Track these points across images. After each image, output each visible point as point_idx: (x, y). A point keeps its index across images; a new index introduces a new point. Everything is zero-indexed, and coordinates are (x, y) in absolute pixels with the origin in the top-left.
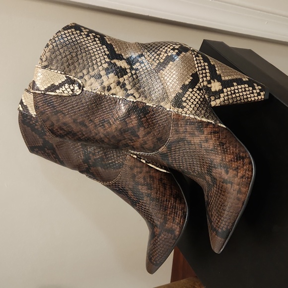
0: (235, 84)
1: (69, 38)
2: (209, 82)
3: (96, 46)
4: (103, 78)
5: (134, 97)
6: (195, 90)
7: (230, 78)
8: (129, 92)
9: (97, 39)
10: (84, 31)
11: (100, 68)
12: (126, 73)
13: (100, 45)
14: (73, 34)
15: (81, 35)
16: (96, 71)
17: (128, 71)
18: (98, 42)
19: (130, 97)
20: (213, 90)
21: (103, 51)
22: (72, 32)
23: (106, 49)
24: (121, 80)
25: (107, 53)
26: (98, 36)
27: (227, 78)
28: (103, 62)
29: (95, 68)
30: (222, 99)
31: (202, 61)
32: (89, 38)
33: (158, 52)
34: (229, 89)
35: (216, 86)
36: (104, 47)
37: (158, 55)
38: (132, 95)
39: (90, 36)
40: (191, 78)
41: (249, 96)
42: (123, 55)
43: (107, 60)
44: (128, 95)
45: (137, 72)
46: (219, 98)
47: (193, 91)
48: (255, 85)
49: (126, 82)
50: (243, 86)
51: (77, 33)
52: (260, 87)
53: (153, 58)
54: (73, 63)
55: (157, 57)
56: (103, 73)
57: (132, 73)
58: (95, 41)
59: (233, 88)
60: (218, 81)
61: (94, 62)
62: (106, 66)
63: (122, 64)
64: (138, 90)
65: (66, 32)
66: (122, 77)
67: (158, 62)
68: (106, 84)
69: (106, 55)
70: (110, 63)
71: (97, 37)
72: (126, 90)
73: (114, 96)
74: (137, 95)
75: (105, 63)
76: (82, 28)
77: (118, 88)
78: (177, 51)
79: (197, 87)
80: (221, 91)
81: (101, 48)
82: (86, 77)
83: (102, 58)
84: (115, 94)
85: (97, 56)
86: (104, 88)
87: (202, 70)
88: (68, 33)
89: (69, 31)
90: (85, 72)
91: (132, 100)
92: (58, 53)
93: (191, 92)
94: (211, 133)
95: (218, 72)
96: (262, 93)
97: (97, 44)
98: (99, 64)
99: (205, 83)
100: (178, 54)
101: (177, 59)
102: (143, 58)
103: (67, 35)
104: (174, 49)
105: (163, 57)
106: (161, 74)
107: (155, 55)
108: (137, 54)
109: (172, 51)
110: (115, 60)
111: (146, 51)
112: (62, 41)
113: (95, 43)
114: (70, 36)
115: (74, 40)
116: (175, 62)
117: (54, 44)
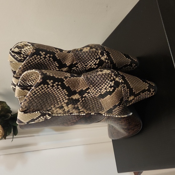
0: (141, 93)
1: (40, 92)
2: (128, 98)
4: (64, 108)
7: (139, 91)
8: (81, 110)
9: (59, 87)
10: (50, 83)
12: (79, 101)
13: (61, 90)
14: (43, 89)
15: (48, 88)
16: (60, 105)
17: (80, 99)
20: (129, 100)
21: (64, 93)
23: (66, 92)
24: (76, 106)
25: (67, 93)
26: (60, 83)
28: (64, 99)
31: (126, 89)
32: (54, 88)
33: (100, 88)
34: (137, 97)
35: (131, 98)
36: (65, 90)
37: (100, 89)
40: (119, 101)
41: (147, 96)
42: (76, 90)
43: (67, 98)
44: (80, 112)
45: (86, 98)
46: (132, 102)
47: (120, 107)
48: (151, 89)
49: (79, 106)
50: (145, 93)
51: (45, 87)
53: (96, 91)
55: (99, 91)
56: (64, 105)
57: (82, 100)
58: (58, 88)
59: (139, 96)
60: (133, 96)
61: (59, 101)
62: (66, 101)
63: (76, 97)
64: (86, 108)
65: (37, 88)
66: (77, 104)
67: (100, 93)
68: (66, 110)
69: (66, 95)
72: (79, 110)
73: (72, 114)
74: (85, 111)
75: (66, 100)
77: (74, 110)
79: (122, 104)
80: (133, 99)
81: (63, 91)
82: (53, 109)
85: (60, 97)
86: (65, 112)
87: (125, 94)
89: (40, 87)
90: (52, 106)
91: (82, 114)
92: (33, 102)
93: (118, 108)
95: (134, 91)
96: (153, 93)
98: (62, 101)
99: (126, 99)
100: (114, 90)
101: (113, 94)
102: (89, 90)
103: (39, 90)
104: (111, 87)
105: (103, 91)
106: (101, 100)
107: (98, 89)
108: (85, 88)
109: (110, 89)
110: (72, 97)
111: (92, 86)
112: (36, 95)
113: (58, 90)
114: (41, 90)
115: (44, 92)
116: (112, 95)
117: (30, 99)
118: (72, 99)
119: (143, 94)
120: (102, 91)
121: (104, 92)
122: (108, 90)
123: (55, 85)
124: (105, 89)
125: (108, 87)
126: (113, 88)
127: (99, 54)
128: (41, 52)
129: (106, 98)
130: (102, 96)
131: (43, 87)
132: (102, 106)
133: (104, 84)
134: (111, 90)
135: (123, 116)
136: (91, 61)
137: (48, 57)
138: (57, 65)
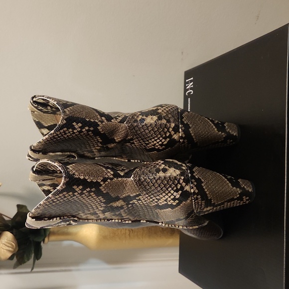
7: (222, 201)
9: (92, 194)
10: (77, 190)
13: (95, 197)
14: (65, 197)
15: (74, 195)
16: (92, 212)
22: (64, 195)
23: (102, 199)
25: (104, 201)
28: (99, 207)
31: (200, 201)
33: (158, 197)
34: (219, 207)
38: (127, 218)
39: (84, 194)
42: (119, 195)
43: (104, 205)
45: (134, 205)
49: (122, 213)
51: (70, 195)
53: (151, 200)
55: (156, 200)
56: (99, 212)
57: (128, 207)
61: (90, 208)
62: (102, 209)
63: (118, 204)
64: (133, 215)
65: (57, 197)
66: (118, 211)
67: (156, 204)
69: (102, 202)
70: (106, 207)
72: (122, 216)
74: (131, 218)
77: (114, 217)
82: (82, 214)
85: (93, 205)
88: (60, 197)
89: (61, 195)
98: (95, 208)
100: (178, 204)
101: (176, 208)
102: (140, 197)
103: (59, 199)
104: (174, 199)
105: (162, 202)
106: (158, 211)
107: (154, 198)
108: (135, 194)
109: (172, 201)
110: (111, 204)
111: (144, 193)
112: (54, 204)
113: (90, 197)
114: (62, 199)
115: (67, 201)
116: (174, 210)
117: (46, 207)
118: (111, 207)
119: (229, 203)
120: (160, 201)
121: (163, 204)
122: (169, 203)
123: (85, 191)
124: (166, 200)
125: (169, 199)
126: (177, 201)
127: (171, 129)
128: (74, 124)
129: (165, 210)
130: (160, 207)
131: (67, 195)
132: (158, 216)
133: (164, 194)
134: (174, 204)
135: (191, 228)
136: (156, 140)
137: (86, 130)
138: (100, 141)
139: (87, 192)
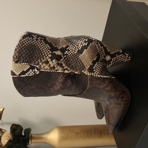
0: (117, 55)
1: (27, 43)
2: (105, 57)
3: (43, 45)
4: (50, 63)
5: (68, 70)
6: (99, 62)
7: (114, 52)
8: (65, 68)
10: (34, 37)
11: (47, 57)
12: (62, 58)
13: (45, 44)
15: (33, 40)
16: (45, 60)
17: (62, 56)
18: (44, 42)
19: (66, 70)
20: (107, 60)
21: (47, 47)
22: (28, 39)
23: (48, 46)
24: (60, 62)
25: (50, 48)
26: (43, 38)
27: (113, 53)
28: (48, 54)
29: (45, 58)
30: (111, 64)
31: (100, 46)
32: (38, 41)
33: (77, 44)
34: (114, 58)
35: (108, 58)
36: (47, 45)
37: (77, 46)
38: (66, 69)
39: (38, 40)
40: (96, 57)
41: (123, 60)
42: (58, 47)
43: (50, 52)
44: (64, 70)
45: (67, 56)
46: (110, 63)
47: (98, 63)
48: (126, 53)
49: (62, 63)
50: (120, 55)
51: (31, 39)
52: (128, 55)
53: (74, 47)
54: (32, 57)
55: (77, 47)
56: (49, 60)
57: (64, 57)
58: (42, 42)
59: (116, 58)
60: (109, 55)
61: (44, 54)
62: (50, 56)
63: (58, 53)
64: (69, 66)
65: (25, 39)
66: (60, 60)
67: (78, 49)
68: (52, 66)
70: (52, 54)
71: (42, 40)
72: (63, 67)
73: (57, 71)
74: (69, 69)
75: (49, 54)
76: (33, 35)
77: (58, 67)
78: (87, 43)
79: (100, 61)
80: (111, 60)
81: (46, 46)
82: (40, 64)
83: (47, 52)
84: (57, 70)
85: (45, 51)
86: (51, 68)
87: (101, 51)
88: (26, 40)
89: (26, 38)
90: (39, 61)
91: (67, 72)
92: (22, 53)
93: (97, 64)
94: (109, 83)
95: (108, 51)
96: (129, 58)
97: (43, 44)
98: (46, 55)
99: (103, 58)
100: (88, 45)
101: (88, 48)
102: (69, 48)
103: (26, 41)
106: (81, 56)
107: (75, 46)
108: (65, 46)
109: (84, 43)
110: (54, 52)
111: (70, 43)
112: (23, 45)
113: (42, 43)
114: (27, 42)
115: (30, 44)
117: (20, 48)
118: (55, 54)
119: (119, 56)
120: (79, 46)
121: (81, 47)
122: (84, 45)
123: (38, 39)
124: (81, 44)
125: (83, 42)
129: (83, 53)
130: (80, 52)
131: (29, 39)
132: (83, 64)
133: (79, 41)
134: (86, 44)
139: (40, 39)
